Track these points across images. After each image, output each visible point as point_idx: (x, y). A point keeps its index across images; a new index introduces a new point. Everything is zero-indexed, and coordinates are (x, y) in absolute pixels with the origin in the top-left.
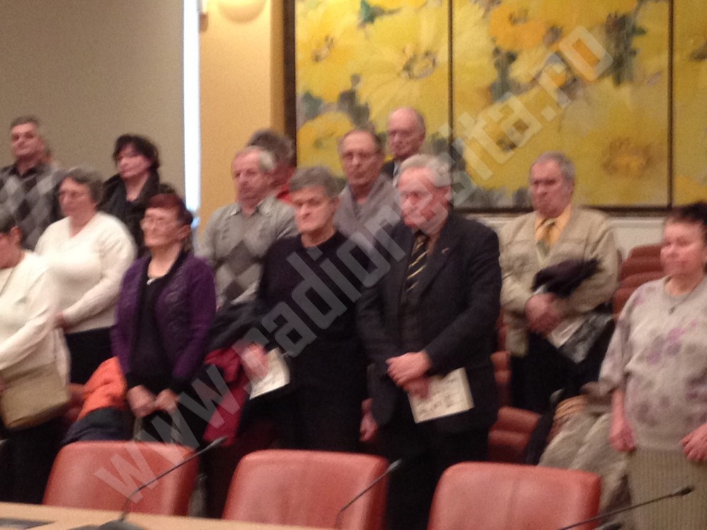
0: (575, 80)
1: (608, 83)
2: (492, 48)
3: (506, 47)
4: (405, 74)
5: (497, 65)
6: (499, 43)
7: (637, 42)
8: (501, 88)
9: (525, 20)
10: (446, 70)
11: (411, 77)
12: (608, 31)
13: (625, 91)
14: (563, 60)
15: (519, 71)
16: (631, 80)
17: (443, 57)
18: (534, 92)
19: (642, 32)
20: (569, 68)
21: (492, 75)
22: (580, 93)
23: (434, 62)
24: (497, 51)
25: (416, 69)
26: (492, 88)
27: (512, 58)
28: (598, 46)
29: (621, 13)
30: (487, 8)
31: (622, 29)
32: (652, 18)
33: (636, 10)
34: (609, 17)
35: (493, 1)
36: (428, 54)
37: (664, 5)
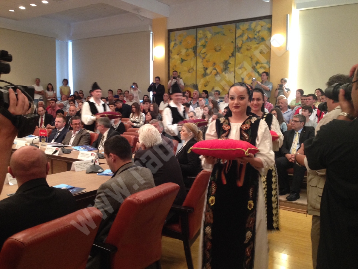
0: (218, 73)
1: (223, 73)
2: (203, 67)
3: (206, 67)
4: (188, 72)
5: (204, 70)
6: (205, 66)
7: (229, 66)
8: (205, 75)
9: (209, 62)
10: (195, 71)
11: (190, 73)
12: (224, 64)
13: (227, 75)
15: (208, 71)
16: (228, 72)
17: (195, 69)
18: (211, 75)
19: (230, 63)
20: (217, 71)
21: (203, 72)
22: (219, 75)
23: (193, 70)
24: (204, 68)
25: (190, 71)
26: (203, 74)
27: (207, 69)
28: (222, 66)
29: (226, 60)
30: (203, 60)
31: (226, 63)
32: (232, 61)
33: (229, 59)
34: (224, 61)
35: (204, 58)
36: (192, 68)
37: (234, 58)
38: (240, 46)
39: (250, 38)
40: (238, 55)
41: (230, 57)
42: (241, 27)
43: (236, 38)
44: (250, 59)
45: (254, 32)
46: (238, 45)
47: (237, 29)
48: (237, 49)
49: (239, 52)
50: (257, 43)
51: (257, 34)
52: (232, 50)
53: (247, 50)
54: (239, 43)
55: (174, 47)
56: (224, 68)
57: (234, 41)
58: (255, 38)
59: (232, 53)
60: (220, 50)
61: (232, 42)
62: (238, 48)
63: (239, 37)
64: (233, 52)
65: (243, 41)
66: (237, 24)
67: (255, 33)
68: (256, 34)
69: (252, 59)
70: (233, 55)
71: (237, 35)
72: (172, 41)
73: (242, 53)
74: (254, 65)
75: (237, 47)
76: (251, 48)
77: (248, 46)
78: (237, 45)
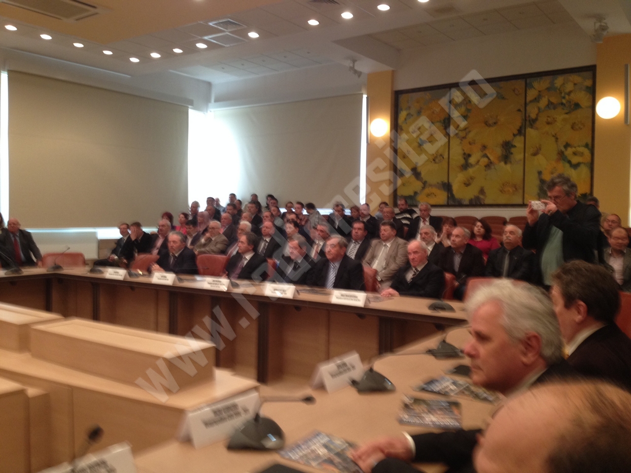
0: (491, 163)
1: (502, 164)
2: (462, 152)
3: (467, 152)
4: (433, 162)
5: (464, 158)
6: (465, 151)
7: (513, 150)
8: (466, 166)
9: (475, 143)
10: (447, 161)
11: (435, 163)
12: (503, 147)
13: (508, 167)
14: (487, 157)
15: (472, 160)
16: (511, 162)
17: (446, 156)
18: (477, 167)
19: (515, 146)
20: (489, 159)
21: (462, 161)
22: (493, 167)
23: (443, 158)
24: (464, 154)
25: (437, 160)
26: (462, 166)
27: (469, 156)
28: (499, 151)
29: (507, 140)
30: (462, 140)
31: (507, 146)
32: (518, 142)
33: (513, 140)
34: (503, 142)
35: (463, 138)
36: (441, 155)
37: (522, 138)
38: (533, 116)
39: (552, 103)
40: (530, 132)
41: (514, 135)
42: (536, 84)
43: (526, 104)
44: (553, 139)
45: (561, 93)
46: (529, 116)
47: (527, 89)
48: (528, 123)
49: (532, 128)
50: (567, 111)
51: (567, 97)
52: (518, 124)
53: (548, 123)
54: (532, 112)
55: (405, 119)
56: (504, 154)
57: (522, 109)
58: (562, 104)
59: (518, 128)
60: (495, 123)
61: (519, 110)
62: (529, 121)
63: (531, 102)
64: (521, 127)
65: (539, 109)
66: (528, 81)
67: (563, 95)
68: (564, 98)
69: (557, 139)
70: (521, 132)
71: (529, 99)
72: (402, 110)
73: (537, 129)
74: (561, 150)
75: (528, 119)
76: (556, 121)
77: (548, 117)
78: (527, 115)
